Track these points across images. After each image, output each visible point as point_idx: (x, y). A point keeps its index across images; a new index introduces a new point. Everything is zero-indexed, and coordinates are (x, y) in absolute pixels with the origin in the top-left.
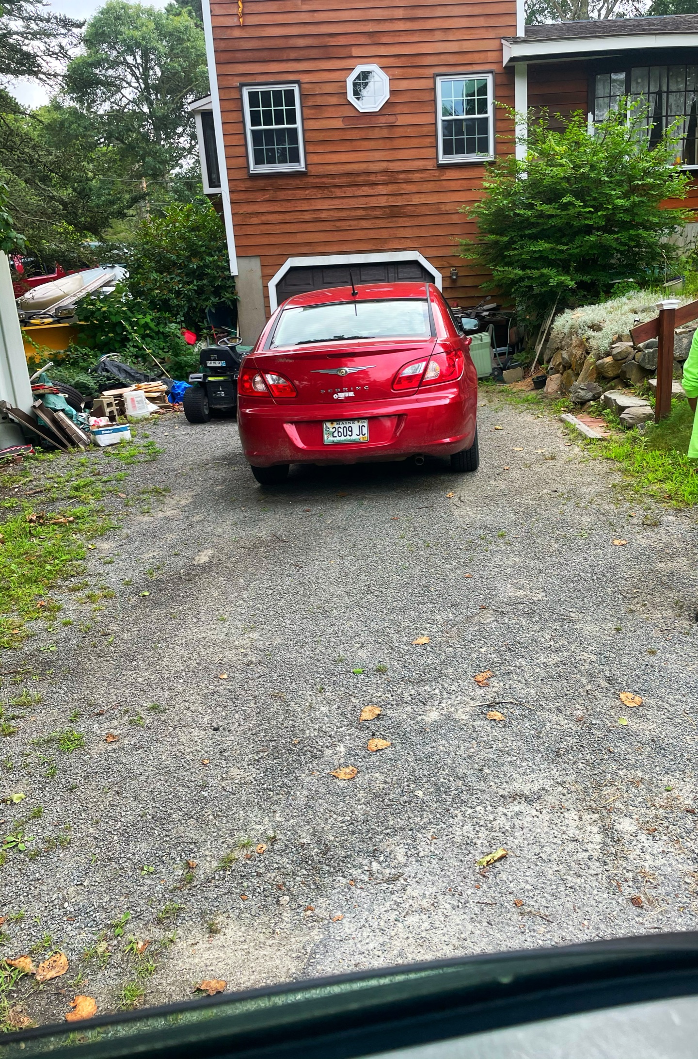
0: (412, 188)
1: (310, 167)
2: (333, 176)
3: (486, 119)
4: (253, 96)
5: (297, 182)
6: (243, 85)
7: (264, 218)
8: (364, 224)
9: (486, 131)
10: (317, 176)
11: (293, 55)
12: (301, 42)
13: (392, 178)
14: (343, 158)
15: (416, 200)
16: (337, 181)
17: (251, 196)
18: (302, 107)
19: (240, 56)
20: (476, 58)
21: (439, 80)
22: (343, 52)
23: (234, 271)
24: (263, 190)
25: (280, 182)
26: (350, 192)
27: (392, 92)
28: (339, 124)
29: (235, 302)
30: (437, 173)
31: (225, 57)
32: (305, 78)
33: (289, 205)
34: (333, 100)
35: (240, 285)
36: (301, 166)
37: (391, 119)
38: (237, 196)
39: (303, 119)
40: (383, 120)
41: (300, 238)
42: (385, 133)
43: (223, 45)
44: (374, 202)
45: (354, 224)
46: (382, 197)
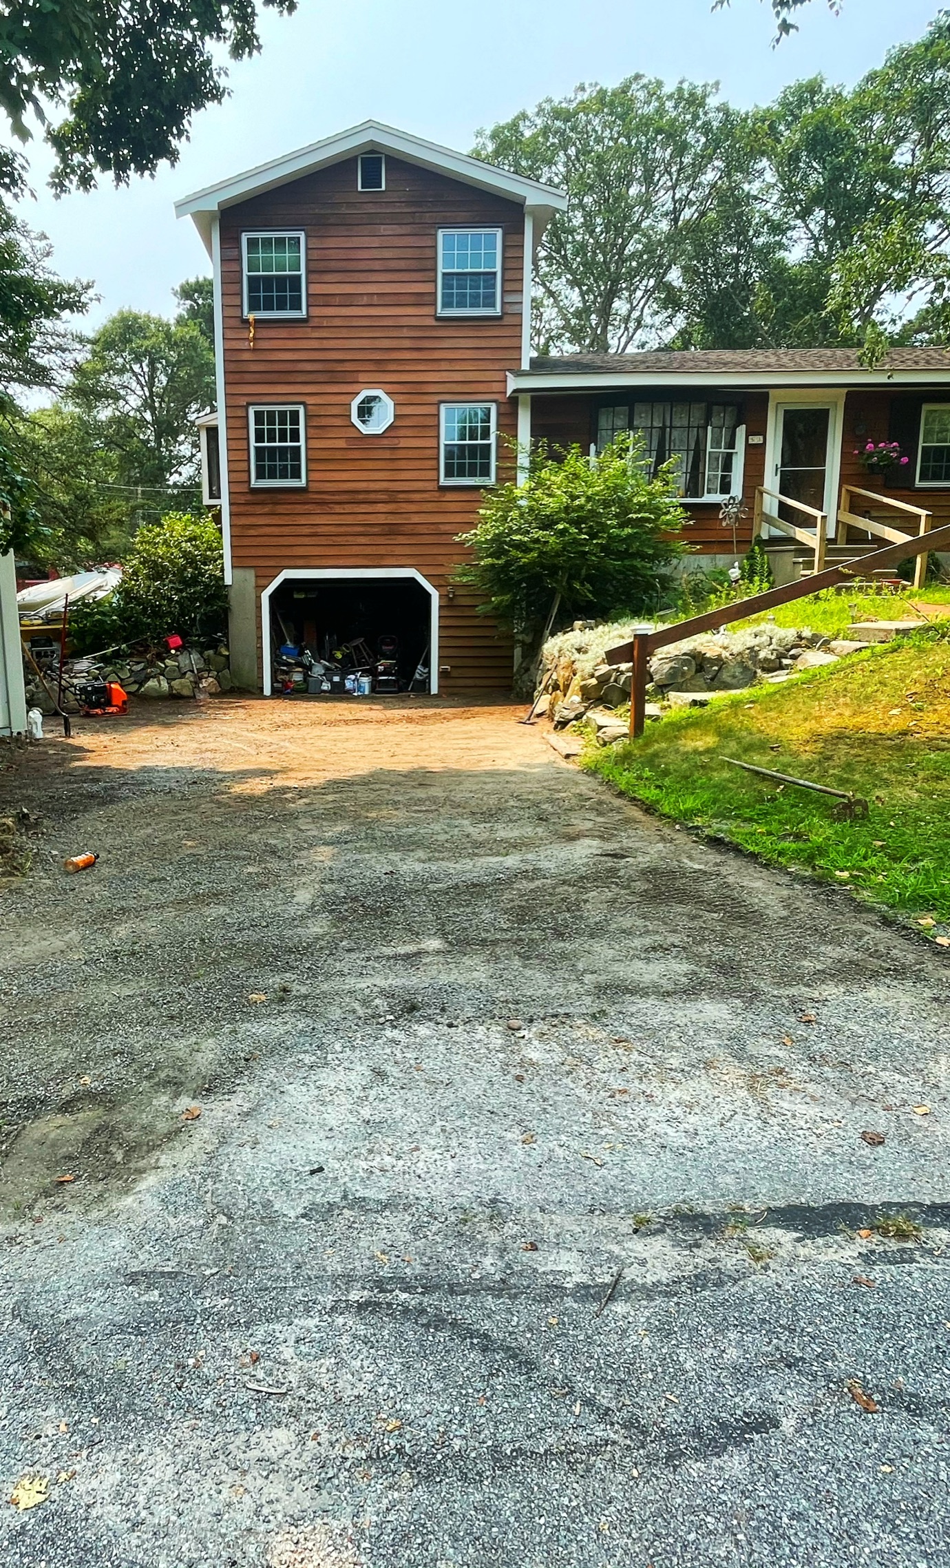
0: (413, 508)
1: (311, 484)
2: (334, 493)
3: (490, 446)
4: (259, 415)
5: (294, 497)
6: (249, 404)
7: (262, 531)
8: (362, 540)
9: (489, 457)
10: (318, 493)
11: (298, 378)
12: (308, 367)
13: (392, 497)
14: (345, 476)
15: (415, 519)
16: (337, 498)
17: (251, 509)
18: (306, 426)
19: (248, 377)
20: (481, 388)
21: (443, 407)
22: (349, 378)
23: (228, 580)
24: (262, 503)
25: (280, 496)
26: (348, 508)
27: (396, 416)
28: (341, 444)
29: (227, 611)
30: (437, 494)
31: (232, 378)
32: (310, 400)
33: (287, 518)
34: (338, 422)
35: (232, 595)
36: (303, 482)
37: (395, 441)
38: (236, 509)
39: (307, 439)
40: (385, 442)
41: (295, 552)
42: (387, 454)
43: (233, 366)
44: (373, 519)
45: (351, 540)
46: (380, 514)
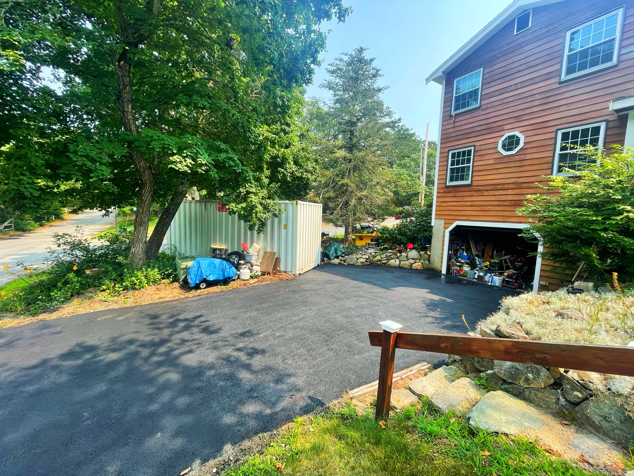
1: (473, 182)
2: (484, 186)
4: (453, 155)
5: (464, 189)
6: (450, 150)
7: (449, 204)
8: (497, 208)
10: (476, 186)
11: (473, 135)
12: (479, 129)
13: (518, 186)
14: (492, 177)
16: (486, 188)
17: (445, 195)
18: (474, 156)
19: (451, 139)
21: (560, 132)
22: (498, 129)
23: (433, 224)
24: (450, 192)
25: (458, 189)
26: (492, 193)
27: (525, 143)
28: (492, 162)
31: (444, 141)
32: (478, 144)
33: (460, 198)
34: (491, 151)
35: (434, 230)
36: (468, 182)
37: (523, 157)
38: (439, 195)
39: (474, 161)
40: (517, 158)
41: (462, 213)
42: (518, 164)
44: (505, 198)
45: (491, 208)
46: (509, 195)
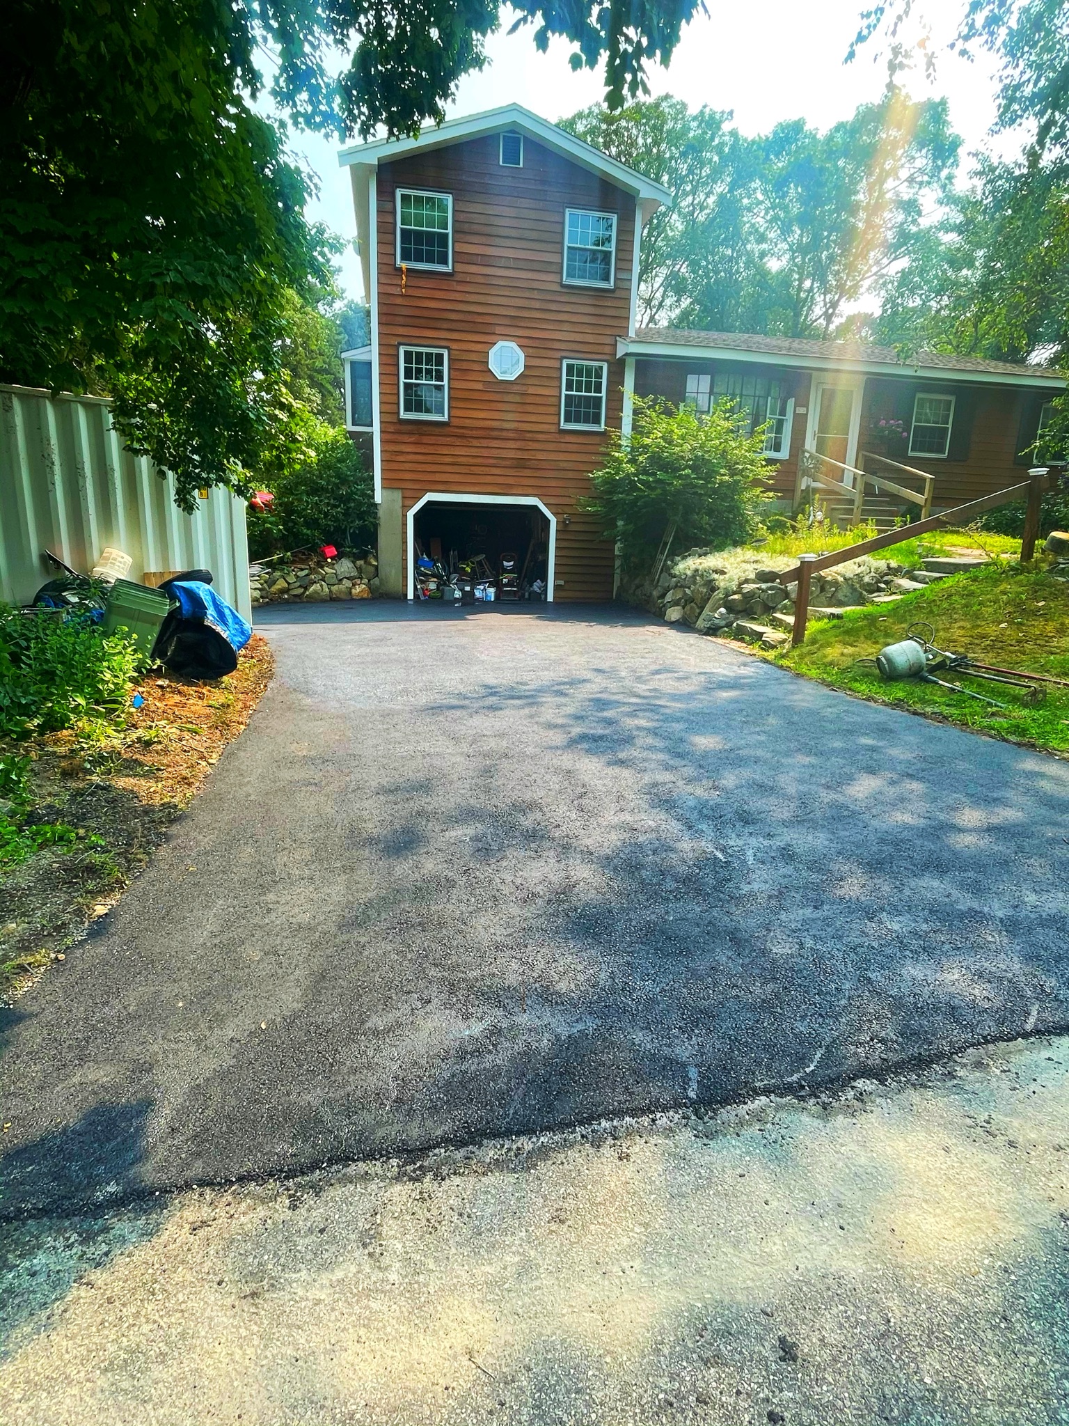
0: (537, 446)
1: (452, 419)
2: (472, 428)
3: (601, 398)
4: (408, 355)
5: (437, 430)
6: (400, 344)
7: (408, 457)
9: (599, 407)
10: (458, 427)
11: (445, 326)
12: (454, 316)
13: (521, 435)
14: (480, 414)
15: (540, 456)
16: (474, 433)
17: (400, 438)
18: (449, 368)
19: (400, 320)
20: (596, 348)
21: (565, 362)
22: (487, 329)
23: (378, 499)
24: (410, 433)
25: (425, 428)
26: (485, 443)
27: (527, 367)
28: (479, 386)
29: (376, 526)
30: (557, 435)
31: (387, 319)
32: (454, 346)
33: (431, 447)
34: (476, 367)
35: (381, 513)
36: (444, 418)
37: (524, 388)
38: (386, 436)
39: (449, 379)
40: (517, 388)
41: (438, 477)
42: (518, 399)
43: (385, 310)
44: (504, 454)
45: (485, 470)
46: (510, 451)
